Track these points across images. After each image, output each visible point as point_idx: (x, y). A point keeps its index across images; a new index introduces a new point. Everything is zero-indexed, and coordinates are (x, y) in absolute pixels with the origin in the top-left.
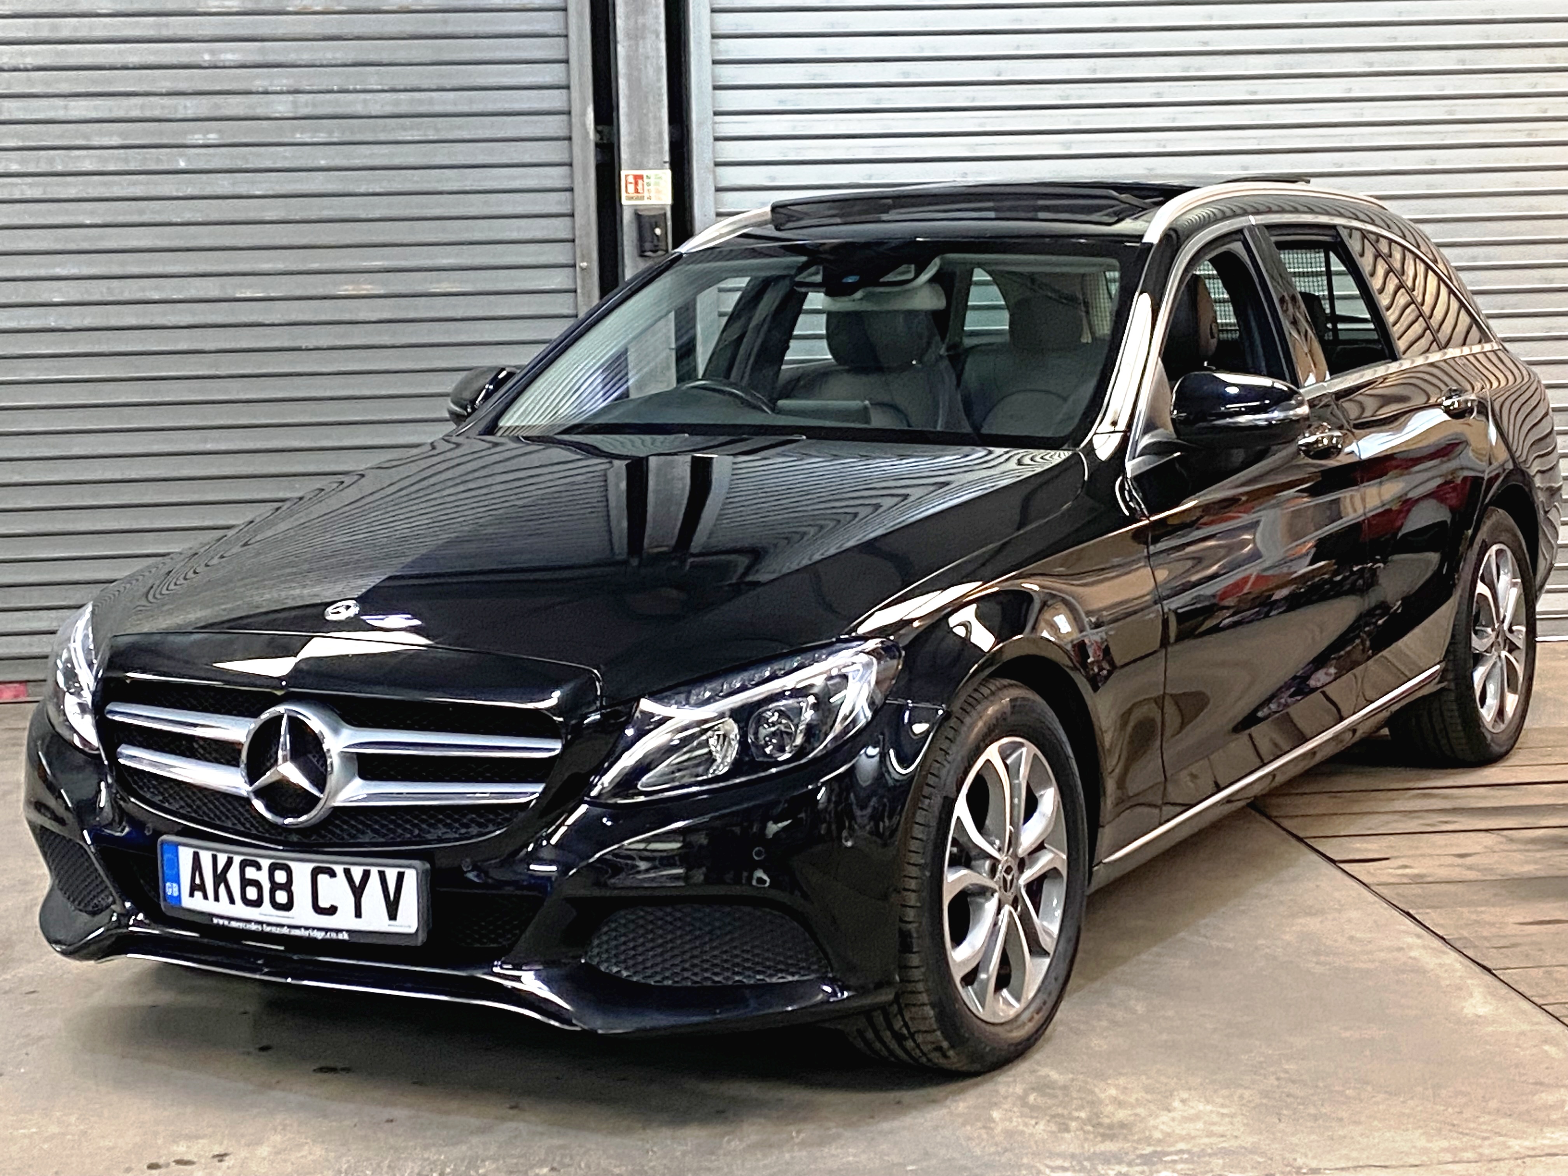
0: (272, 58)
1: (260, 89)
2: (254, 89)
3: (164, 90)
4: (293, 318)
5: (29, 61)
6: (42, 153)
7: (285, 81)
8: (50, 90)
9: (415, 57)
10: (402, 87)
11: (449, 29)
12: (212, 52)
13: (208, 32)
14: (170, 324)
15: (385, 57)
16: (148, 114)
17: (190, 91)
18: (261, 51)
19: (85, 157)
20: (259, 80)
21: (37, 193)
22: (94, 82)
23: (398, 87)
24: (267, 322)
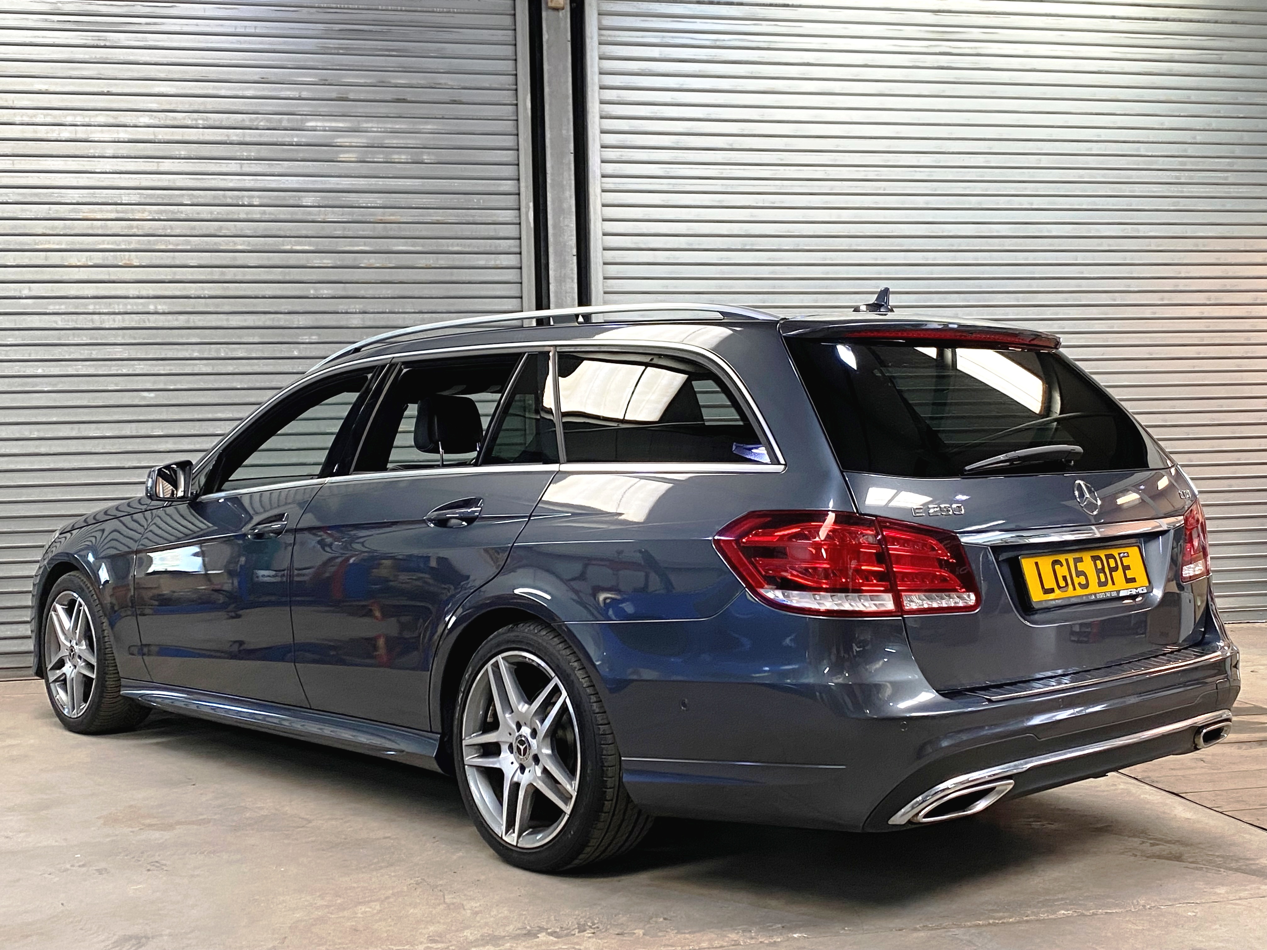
0: (350, 293)
1: (343, 311)
2: (340, 311)
3: (286, 311)
5: (207, 293)
6: (213, 346)
7: (357, 306)
8: (219, 310)
9: (434, 293)
10: (426, 311)
11: (454, 278)
12: (315, 289)
13: (314, 278)
15: (416, 294)
16: (276, 324)
17: (301, 311)
18: (344, 289)
19: (239, 348)
20: (342, 305)
21: (209, 370)
22: (245, 305)
23: (424, 311)
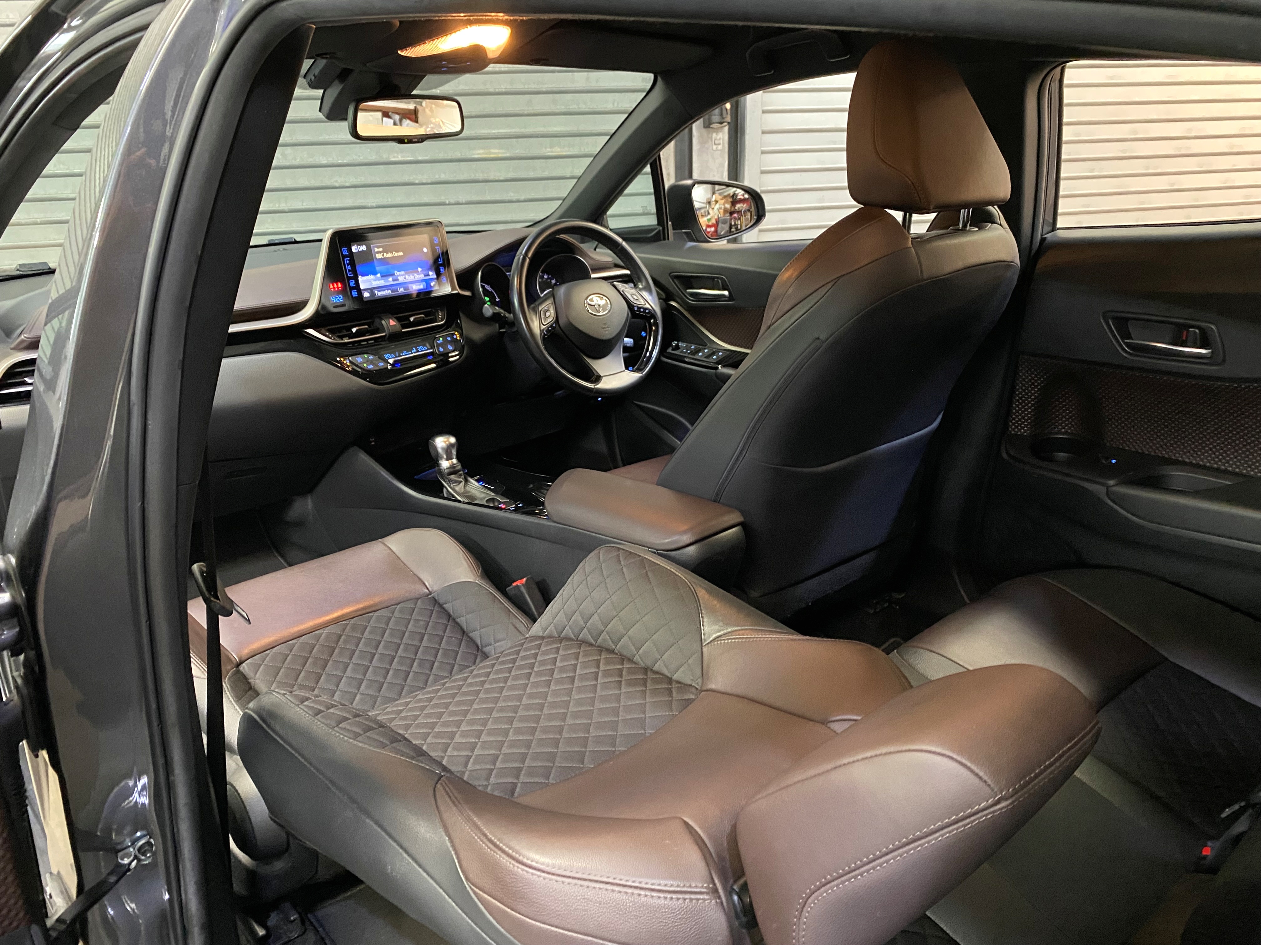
4: (437, 178)
14: (337, 185)
24: (417, 182)
